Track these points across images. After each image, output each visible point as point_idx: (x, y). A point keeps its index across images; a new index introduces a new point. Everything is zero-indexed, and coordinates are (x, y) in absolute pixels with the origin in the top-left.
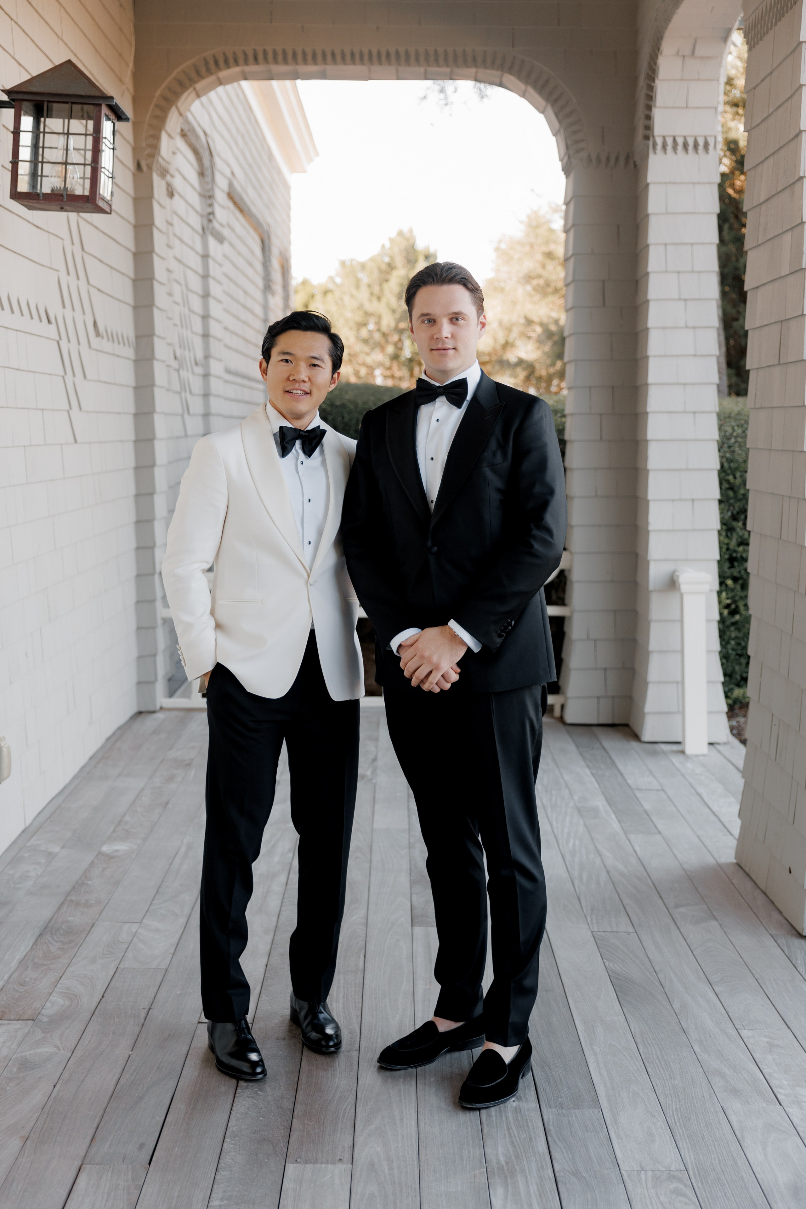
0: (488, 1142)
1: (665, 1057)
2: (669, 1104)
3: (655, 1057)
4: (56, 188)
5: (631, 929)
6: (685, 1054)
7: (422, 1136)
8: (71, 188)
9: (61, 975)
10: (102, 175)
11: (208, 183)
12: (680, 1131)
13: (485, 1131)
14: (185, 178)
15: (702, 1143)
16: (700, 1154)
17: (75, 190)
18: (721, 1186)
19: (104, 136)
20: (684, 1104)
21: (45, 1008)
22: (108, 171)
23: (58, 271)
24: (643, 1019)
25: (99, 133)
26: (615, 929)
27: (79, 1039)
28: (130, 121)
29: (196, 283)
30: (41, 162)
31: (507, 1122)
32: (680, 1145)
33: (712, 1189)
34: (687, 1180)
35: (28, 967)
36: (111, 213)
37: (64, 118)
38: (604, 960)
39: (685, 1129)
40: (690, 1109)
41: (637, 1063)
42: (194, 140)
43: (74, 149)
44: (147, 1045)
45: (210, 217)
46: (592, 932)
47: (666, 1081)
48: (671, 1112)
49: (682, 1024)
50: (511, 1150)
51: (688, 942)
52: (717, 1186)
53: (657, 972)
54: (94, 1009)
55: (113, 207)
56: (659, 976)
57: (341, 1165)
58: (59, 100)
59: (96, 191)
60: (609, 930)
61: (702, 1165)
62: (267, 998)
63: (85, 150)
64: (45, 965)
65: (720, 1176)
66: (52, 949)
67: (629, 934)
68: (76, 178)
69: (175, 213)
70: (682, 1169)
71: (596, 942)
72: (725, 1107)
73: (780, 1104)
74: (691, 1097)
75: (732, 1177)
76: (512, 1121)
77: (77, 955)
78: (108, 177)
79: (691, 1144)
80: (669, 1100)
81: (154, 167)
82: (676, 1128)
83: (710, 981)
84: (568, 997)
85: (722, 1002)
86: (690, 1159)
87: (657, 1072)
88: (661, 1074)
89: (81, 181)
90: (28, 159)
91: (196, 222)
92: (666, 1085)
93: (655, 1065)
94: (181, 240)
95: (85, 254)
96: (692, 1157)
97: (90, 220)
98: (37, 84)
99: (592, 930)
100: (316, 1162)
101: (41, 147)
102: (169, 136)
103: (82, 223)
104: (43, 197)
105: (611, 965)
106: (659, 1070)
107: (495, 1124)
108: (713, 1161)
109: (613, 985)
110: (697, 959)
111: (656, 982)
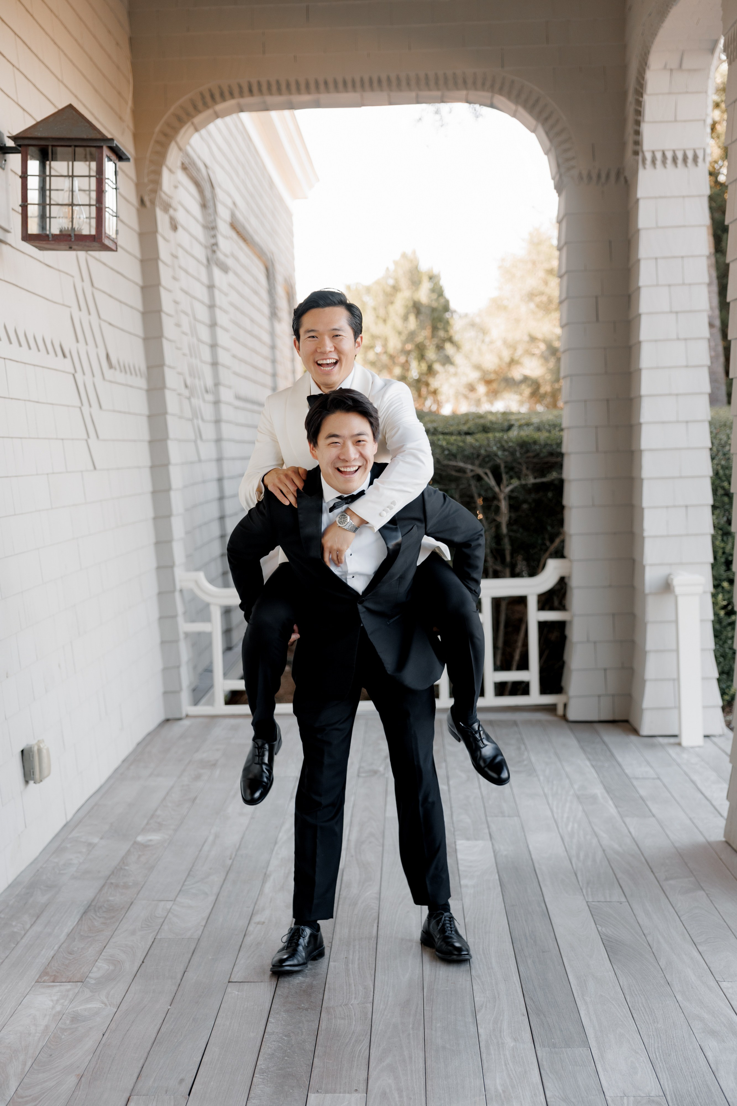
0: (487, 1075)
1: (650, 1005)
2: (651, 1043)
3: (640, 1004)
4: (64, 228)
5: (623, 900)
6: (669, 1003)
8: (78, 228)
9: (105, 945)
10: (107, 214)
11: (210, 215)
13: (485, 1066)
14: (187, 211)
17: (82, 230)
19: (107, 177)
20: (665, 1043)
21: (92, 973)
22: (112, 210)
23: (70, 307)
24: (631, 975)
25: (102, 174)
26: (608, 900)
27: (123, 996)
29: (203, 313)
30: (49, 204)
35: (75, 939)
36: (117, 251)
37: (68, 161)
38: (597, 925)
40: (671, 1048)
41: (625, 1011)
42: (195, 173)
43: (79, 190)
44: (184, 1001)
45: (213, 248)
46: (587, 902)
47: (650, 1025)
48: (653, 1051)
49: (667, 978)
50: (508, 1081)
51: (676, 909)
53: (645, 934)
54: (136, 973)
55: (119, 243)
56: (648, 939)
57: (357, 1095)
58: (62, 144)
59: (101, 230)
60: (603, 900)
61: (679, 1092)
63: (89, 191)
64: (90, 937)
65: (695, 1100)
66: (96, 923)
67: (621, 904)
68: (82, 219)
69: (180, 246)
70: (660, 1094)
71: (590, 911)
72: (703, 1046)
74: (672, 1037)
75: (706, 1101)
76: (509, 1058)
77: (118, 928)
78: (112, 216)
79: (670, 1075)
80: (651, 1040)
81: (157, 202)
82: (657, 1064)
83: (695, 942)
84: (563, 956)
85: (705, 960)
86: (668, 1087)
87: (641, 1017)
88: (645, 1019)
89: (87, 221)
90: (37, 202)
91: (200, 253)
92: (649, 1028)
93: (641, 1012)
94: (187, 272)
95: (94, 290)
96: (671, 1086)
97: (98, 258)
98: (42, 129)
100: (335, 1092)
101: (48, 190)
102: (171, 171)
103: (91, 261)
104: (52, 237)
105: (604, 929)
106: (644, 1016)
108: (689, 1088)
109: (605, 946)
110: (684, 924)
111: (645, 944)
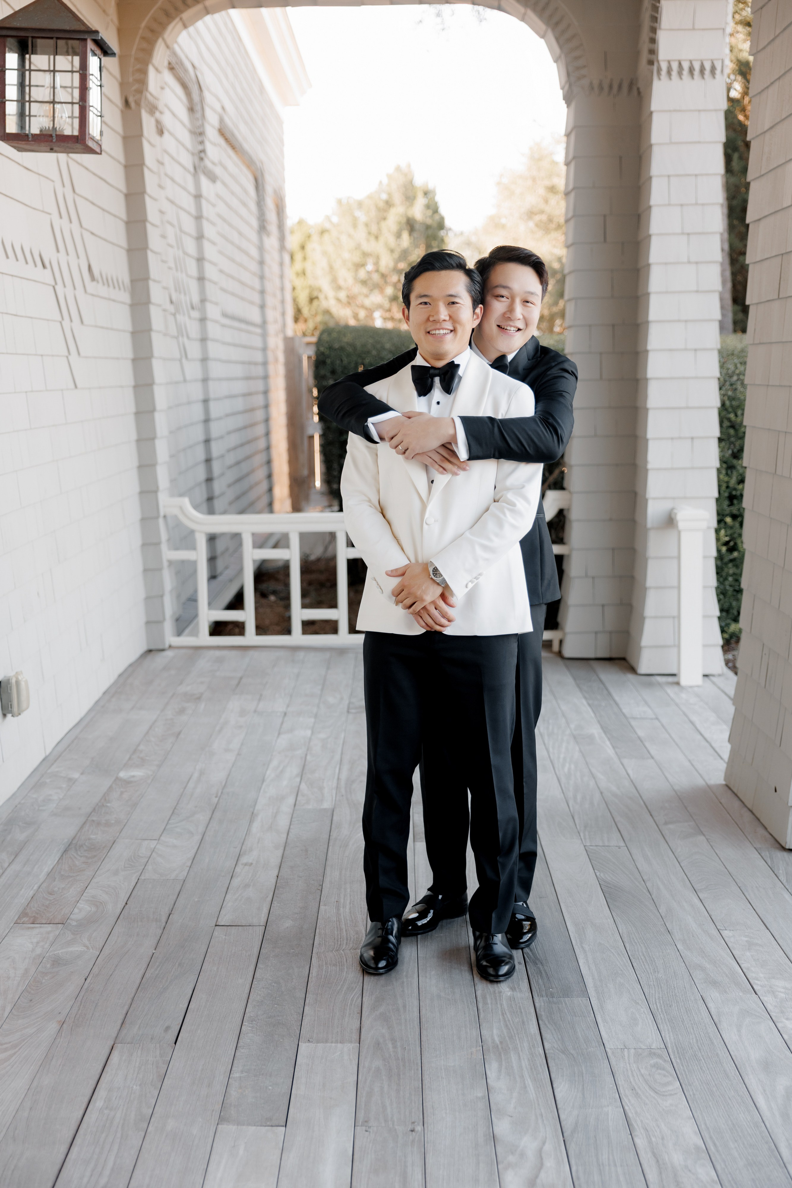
0: (484, 1025)
1: (650, 954)
2: (652, 994)
3: (641, 954)
4: (44, 128)
5: (622, 844)
6: (669, 951)
7: (423, 1020)
8: (60, 128)
9: (86, 885)
10: (91, 114)
11: (197, 119)
12: (662, 1015)
13: (481, 1016)
14: (174, 115)
15: (681, 1026)
16: (679, 1035)
17: (64, 130)
18: (697, 1061)
19: (91, 73)
20: (666, 994)
21: (73, 914)
22: (97, 109)
23: (49, 214)
24: (630, 921)
25: (86, 70)
26: (606, 844)
27: (105, 940)
28: (117, 55)
29: (189, 225)
30: (28, 101)
31: (502, 1008)
32: (661, 1027)
33: (689, 1064)
34: (667, 1057)
35: (55, 879)
36: (101, 154)
37: (48, 54)
38: (596, 871)
39: (667, 1014)
40: (672, 998)
41: (624, 959)
42: (182, 73)
43: (61, 87)
44: (169, 944)
45: (201, 155)
46: (585, 846)
47: (650, 974)
48: (654, 1000)
49: (667, 925)
50: (505, 1031)
51: (675, 855)
52: (694, 1062)
53: (645, 881)
54: (119, 914)
55: (103, 147)
56: (647, 885)
57: (349, 1045)
58: (44, 35)
59: (85, 131)
60: (601, 844)
61: (681, 1044)
62: (279, 905)
63: (72, 87)
64: (71, 877)
65: (697, 1053)
66: (77, 863)
67: (619, 848)
68: (64, 118)
69: (166, 151)
70: (662, 1047)
71: (588, 855)
72: (704, 996)
73: (756, 994)
74: (673, 988)
75: (708, 1054)
76: (506, 1008)
77: (100, 868)
78: (97, 115)
79: (671, 1027)
80: (652, 990)
81: (143, 104)
82: (658, 1013)
83: (695, 888)
84: (560, 903)
85: (706, 907)
86: (670, 1039)
87: (642, 966)
88: (646, 968)
89: (69, 121)
90: (15, 98)
91: (187, 160)
92: (649, 978)
93: (641, 961)
94: (173, 180)
95: (76, 196)
96: (672, 1038)
97: (79, 161)
98: (20, 19)
99: (585, 845)
100: (326, 1041)
101: (28, 86)
102: (157, 70)
103: (72, 164)
104: (32, 138)
105: (602, 875)
106: (644, 965)
107: (490, 1010)
108: (691, 1041)
109: (603, 893)
110: (684, 870)
111: (644, 891)
